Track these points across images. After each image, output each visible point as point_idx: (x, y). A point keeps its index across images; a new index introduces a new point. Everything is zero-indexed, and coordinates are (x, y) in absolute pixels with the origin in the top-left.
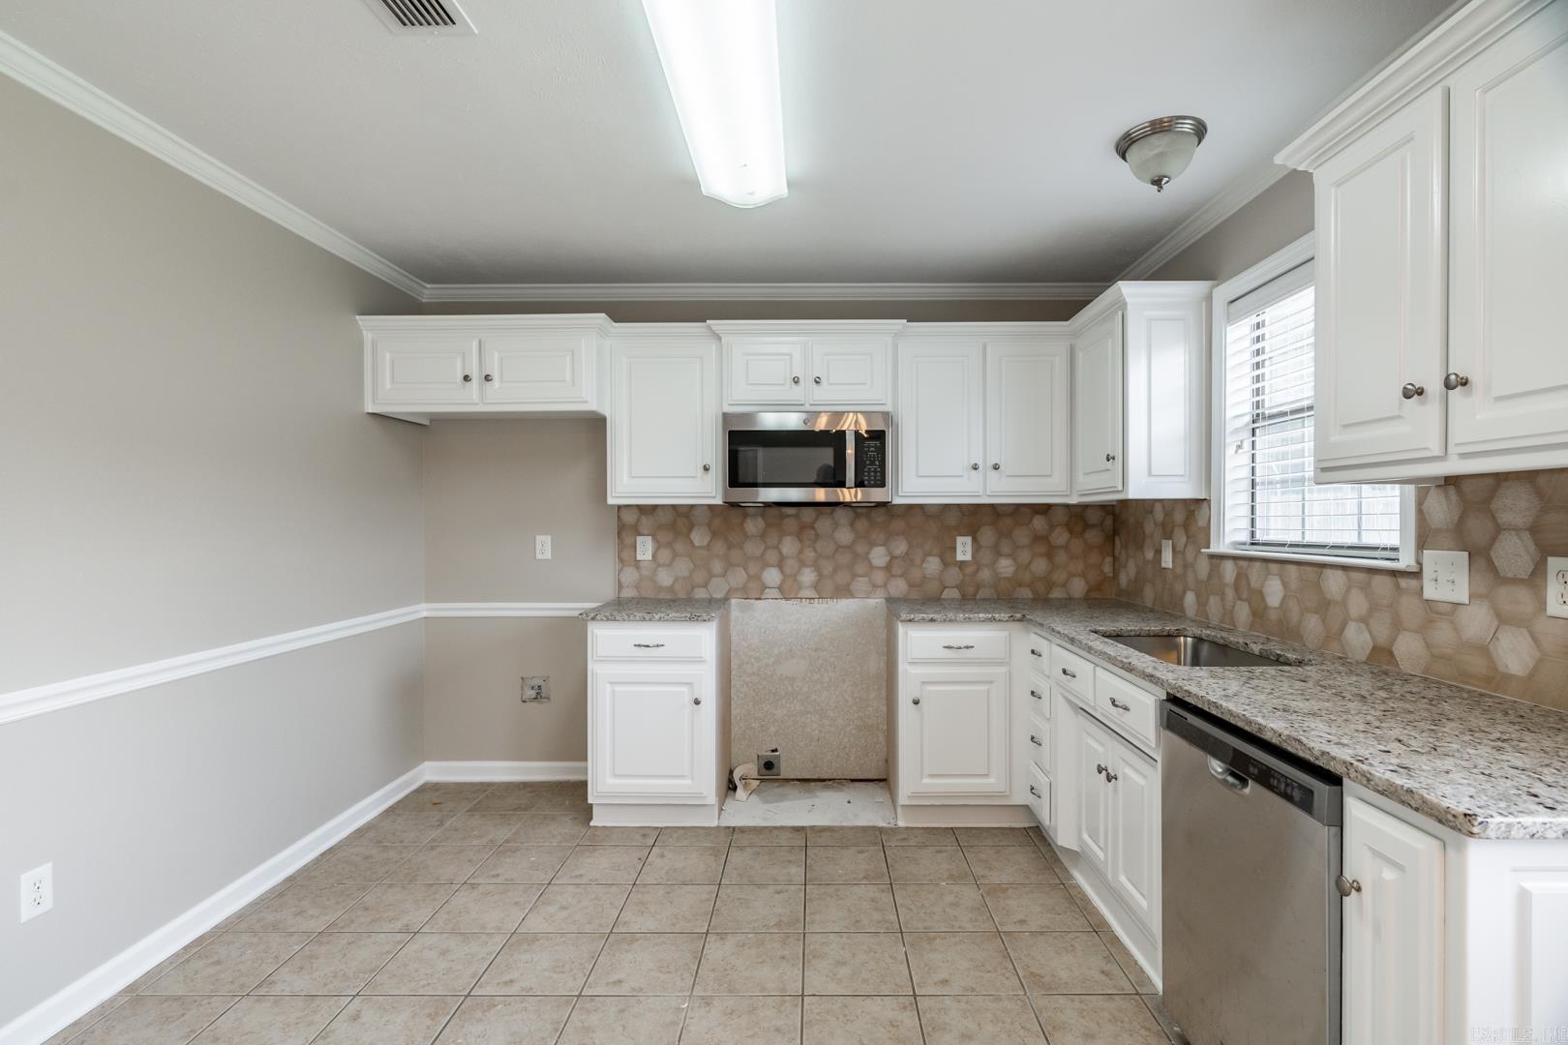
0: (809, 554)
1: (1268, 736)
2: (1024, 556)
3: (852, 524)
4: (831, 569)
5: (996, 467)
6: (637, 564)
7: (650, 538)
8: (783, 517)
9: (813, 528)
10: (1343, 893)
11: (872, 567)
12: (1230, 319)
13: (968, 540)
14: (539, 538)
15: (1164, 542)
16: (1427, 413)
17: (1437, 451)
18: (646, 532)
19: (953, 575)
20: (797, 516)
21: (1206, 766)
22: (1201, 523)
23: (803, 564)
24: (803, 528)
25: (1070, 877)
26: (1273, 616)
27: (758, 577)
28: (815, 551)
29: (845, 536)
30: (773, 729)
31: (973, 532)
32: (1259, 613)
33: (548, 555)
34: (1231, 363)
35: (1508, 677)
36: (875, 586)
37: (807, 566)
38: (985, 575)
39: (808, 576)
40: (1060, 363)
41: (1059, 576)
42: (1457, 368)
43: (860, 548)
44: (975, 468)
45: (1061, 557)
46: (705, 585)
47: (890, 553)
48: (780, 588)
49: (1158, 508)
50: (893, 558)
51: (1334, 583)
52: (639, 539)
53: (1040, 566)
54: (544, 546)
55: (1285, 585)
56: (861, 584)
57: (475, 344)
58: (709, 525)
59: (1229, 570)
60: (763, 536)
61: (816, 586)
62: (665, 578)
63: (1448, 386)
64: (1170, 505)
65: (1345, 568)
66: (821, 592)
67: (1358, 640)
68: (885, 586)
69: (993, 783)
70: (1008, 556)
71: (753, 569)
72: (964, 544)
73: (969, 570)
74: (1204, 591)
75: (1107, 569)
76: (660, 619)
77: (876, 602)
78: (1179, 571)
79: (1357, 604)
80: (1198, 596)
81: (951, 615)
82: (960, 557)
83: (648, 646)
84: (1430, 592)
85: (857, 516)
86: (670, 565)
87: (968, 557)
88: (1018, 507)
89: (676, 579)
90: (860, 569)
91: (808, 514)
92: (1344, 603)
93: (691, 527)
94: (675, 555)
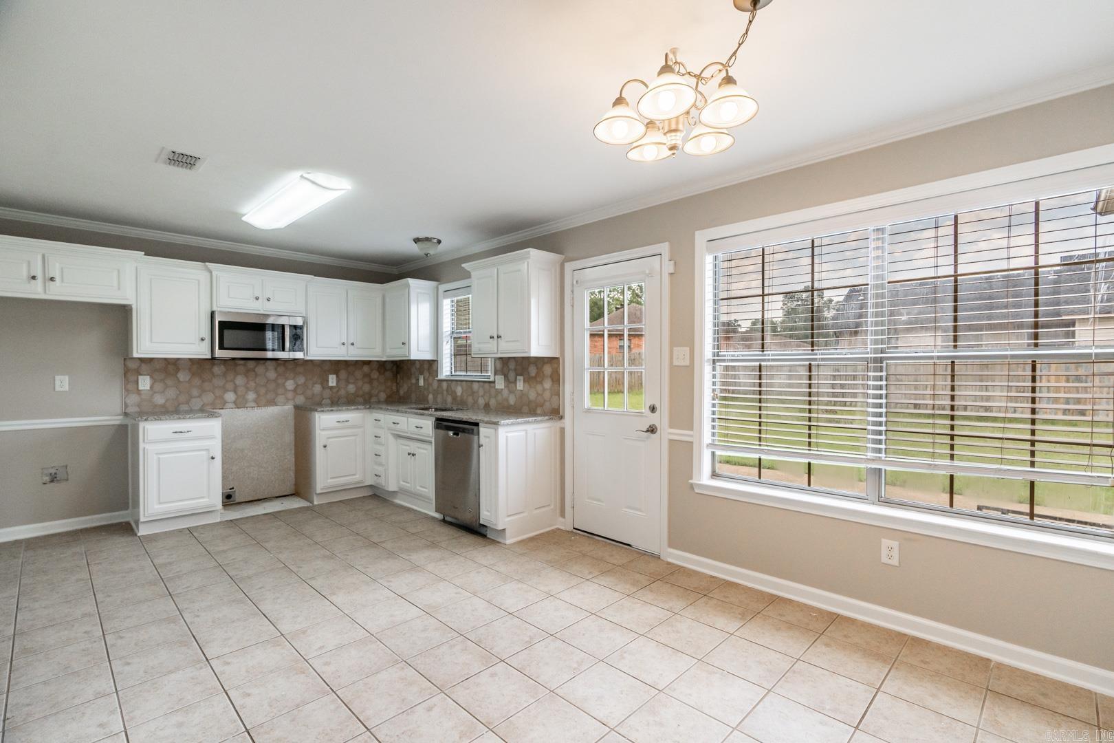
0: (252, 384)
1: (464, 420)
2: (360, 383)
3: (276, 369)
4: (264, 391)
5: (353, 344)
6: (138, 392)
7: (149, 377)
8: (236, 365)
9: (254, 371)
10: (479, 447)
11: (286, 390)
12: (445, 297)
13: (334, 376)
14: (58, 378)
15: (420, 376)
16: (494, 342)
17: (496, 351)
18: (145, 373)
19: (327, 393)
20: (245, 365)
21: (448, 434)
22: (435, 368)
23: (248, 389)
24: (248, 371)
25: (393, 502)
26: (459, 399)
27: (221, 397)
28: (255, 383)
29: (272, 374)
30: (231, 477)
31: (336, 373)
32: (455, 398)
33: (66, 388)
34: (444, 312)
35: (511, 405)
36: (288, 399)
37: (251, 391)
38: (342, 392)
39: (251, 396)
40: (379, 300)
41: (375, 392)
42: (500, 334)
43: (280, 381)
44: (343, 344)
45: (375, 383)
46: (187, 403)
47: (296, 383)
48: (235, 402)
49: (417, 362)
50: (298, 386)
51: (476, 386)
52: (140, 377)
53: (367, 388)
54: (62, 383)
55: (462, 389)
56: (281, 399)
57: (40, 257)
58: (190, 370)
59: (445, 385)
60: (224, 375)
61: (256, 401)
62: (159, 400)
63: (498, 337)
64: (422, 362)
65: (478, 382)
66: (258, 404)
67: (481, 402)
68: (294, 399)
69: (358, 477)
70: (353, 383)
71: (218, 392)
72: (333, 378)
73: (335, 390)
74: (436, 393)
75: (394, 388)
76: (189, 418)
77: (289, 408)
78: (426, 386)
79: (481, 393)
80: (433, 395)
81: (340, 408)
82: (330, 384)
83: (181, 432)
84: (497, 387)
85: (279, 365)
86: (163, 392)
87: (334, 384)
88: (357, 361)
89: (167, 400)
90: (280, 391)
91: (251, 364)
92: (478, 392)
93: (178, 370)
94: (167, 386)
